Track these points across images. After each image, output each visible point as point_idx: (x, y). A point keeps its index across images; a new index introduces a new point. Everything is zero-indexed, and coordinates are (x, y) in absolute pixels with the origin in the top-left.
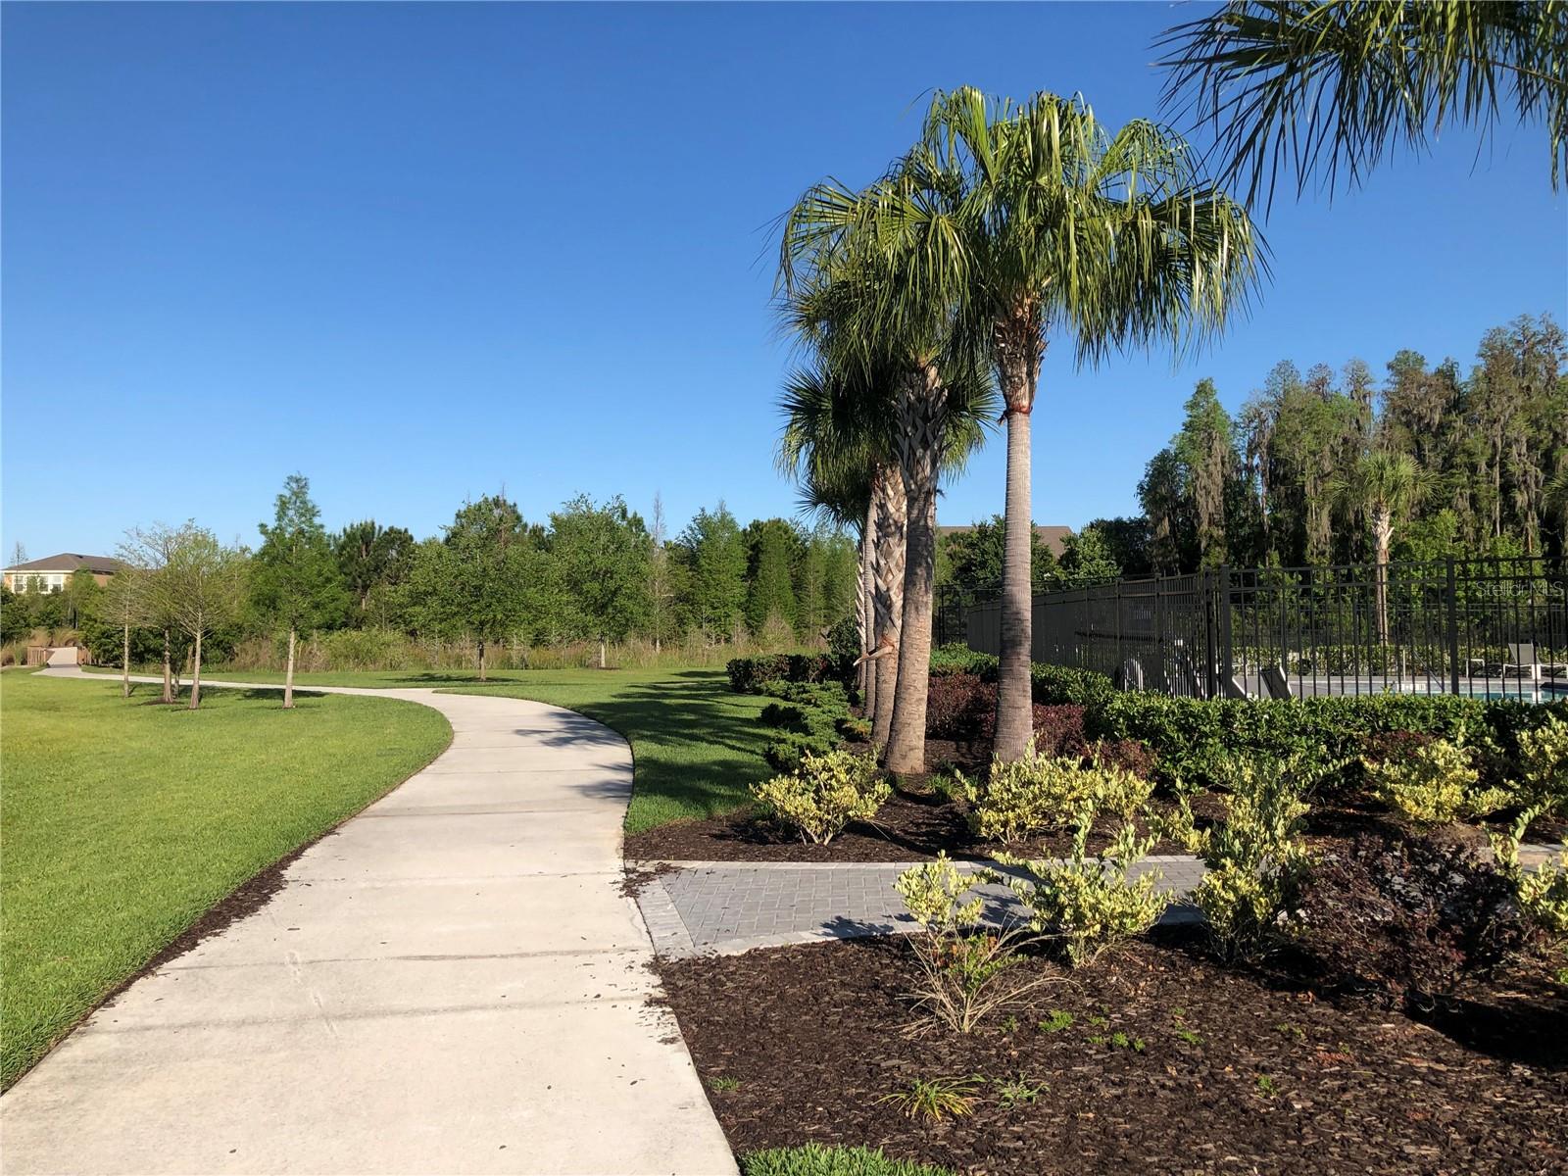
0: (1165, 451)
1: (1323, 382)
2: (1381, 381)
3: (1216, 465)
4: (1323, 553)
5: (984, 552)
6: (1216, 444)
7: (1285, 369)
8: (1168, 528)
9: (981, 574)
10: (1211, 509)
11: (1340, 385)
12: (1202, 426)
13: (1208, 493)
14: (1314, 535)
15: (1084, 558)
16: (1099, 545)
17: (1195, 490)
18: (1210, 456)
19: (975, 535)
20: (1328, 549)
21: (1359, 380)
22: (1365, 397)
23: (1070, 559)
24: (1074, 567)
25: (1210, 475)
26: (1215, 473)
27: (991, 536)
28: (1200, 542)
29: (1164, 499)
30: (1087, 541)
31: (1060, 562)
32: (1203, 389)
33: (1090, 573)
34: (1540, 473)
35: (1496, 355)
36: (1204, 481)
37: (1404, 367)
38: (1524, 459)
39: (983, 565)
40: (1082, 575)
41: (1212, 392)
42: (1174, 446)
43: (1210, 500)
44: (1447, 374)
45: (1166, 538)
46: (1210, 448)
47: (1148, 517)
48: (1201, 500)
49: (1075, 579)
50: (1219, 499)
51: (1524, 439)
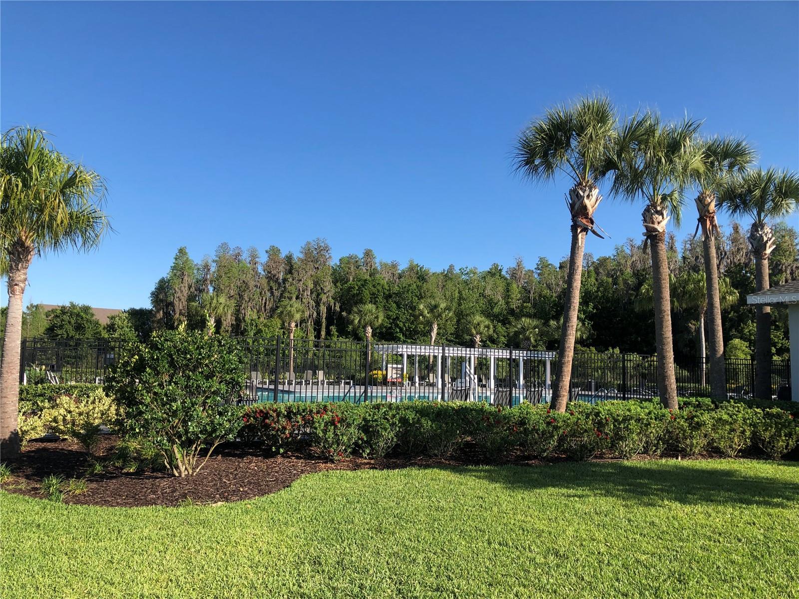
0: (163, 279)
1: (239, 254)
2: (263, 258)
3: (185, 287)
4: (227, 331)
5: (63, 320)
6: (186, 278)
7: (224, 246)
8: (162, 315)
9: (59, 332)
10: (181, 308)
11: (245, 257)
12: (180, 269)
13: (180, 300)
14: (225, 323)
15: (118, 327)
16: (126, 320)
17: (174, 298)
18: (182, 283)
19: (59, 312)
20: (230, 329)
21: (254, 256)
22: (255, 264)
23: (111, 328)
24: (113, 331)
25: (182, 292)
26: (184, 290)
27: (67, 313)
28: (174, 323)
29: (162, 301)
30: (120, 318)
31: (104, 328)
32: (181, 251)
33: (121, 335)
34: (314, 304)
35: (308, 252)
36: (179, 294)
37: (273, 252)
38: (309, 297)
39: (61, 327)
40: (116, 335)
41: (186, 254)
42: (169, 276)
43: (181, 303)
44: (289, 259)
45: (161, 319)
46: (183, 279)
47: (154, 309)
48: (176, 303)
49: (113, 338)
50: (185, 303)
51: (309, 289)
